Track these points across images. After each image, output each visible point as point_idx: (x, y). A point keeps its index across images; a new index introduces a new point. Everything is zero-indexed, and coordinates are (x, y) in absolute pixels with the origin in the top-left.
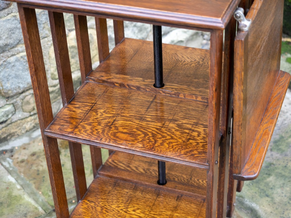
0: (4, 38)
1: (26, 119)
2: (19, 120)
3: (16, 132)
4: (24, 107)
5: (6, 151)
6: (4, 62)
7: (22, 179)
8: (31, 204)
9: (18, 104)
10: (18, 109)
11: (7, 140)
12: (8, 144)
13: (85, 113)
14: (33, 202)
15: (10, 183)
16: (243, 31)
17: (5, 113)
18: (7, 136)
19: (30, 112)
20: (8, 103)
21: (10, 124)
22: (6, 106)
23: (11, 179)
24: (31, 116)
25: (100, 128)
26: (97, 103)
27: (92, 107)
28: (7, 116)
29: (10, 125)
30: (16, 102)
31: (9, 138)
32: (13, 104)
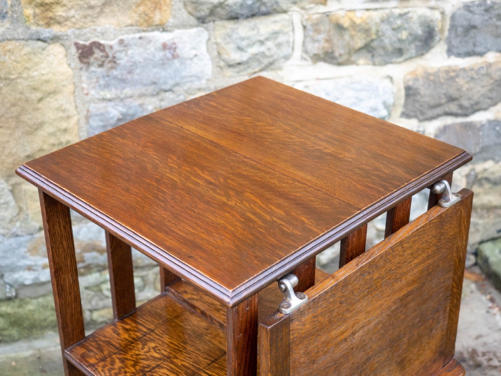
4: (156, 285)
9: (149, 279)
10: (148, 285)
13: (129, 341)
16: (281, 313)
25: (131, 370)
26: (156, 331)
27: (145, 336)
30: (147, 276)
32: (141, 277)
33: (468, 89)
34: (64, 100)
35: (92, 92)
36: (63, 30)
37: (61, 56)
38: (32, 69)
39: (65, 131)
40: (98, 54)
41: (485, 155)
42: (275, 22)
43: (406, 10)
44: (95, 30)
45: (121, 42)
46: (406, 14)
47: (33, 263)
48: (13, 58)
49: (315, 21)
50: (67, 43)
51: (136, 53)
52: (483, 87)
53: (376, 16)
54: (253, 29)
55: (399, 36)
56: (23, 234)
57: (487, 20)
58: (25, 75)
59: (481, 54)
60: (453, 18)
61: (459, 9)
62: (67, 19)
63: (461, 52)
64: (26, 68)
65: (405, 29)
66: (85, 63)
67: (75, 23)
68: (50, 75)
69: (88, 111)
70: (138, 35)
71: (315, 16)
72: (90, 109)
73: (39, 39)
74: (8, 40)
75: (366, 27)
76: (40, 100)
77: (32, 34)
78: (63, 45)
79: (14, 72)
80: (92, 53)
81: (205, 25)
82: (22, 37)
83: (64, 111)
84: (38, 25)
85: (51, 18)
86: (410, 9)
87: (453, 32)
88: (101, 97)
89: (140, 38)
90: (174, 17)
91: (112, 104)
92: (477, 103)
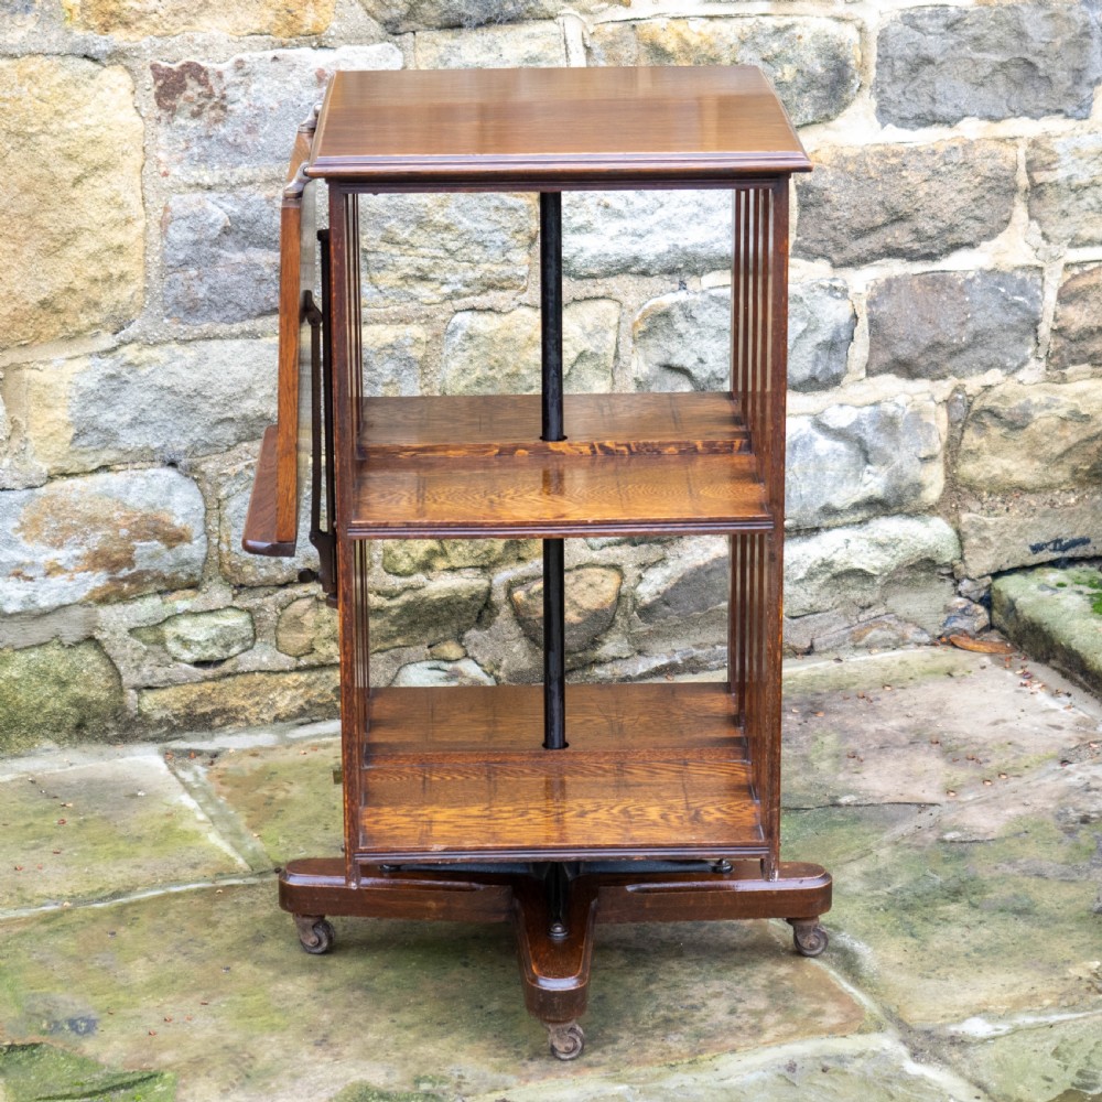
0: (261, 394)
1: (281, 675)
2: (261, 671)
3: (244, 709)
4: (280, 635)
5: (199, 753)
6: (247, 467)
7: (219, 806)
8: (219, 850)
9: (266, 619)
10: (262, 637)
11: (211, 728)
12: (211, 739)
14: (226, 848)
15: (181, 808)
17: (222, 636)
18: (216, 713)
19: (298, 657)
20: (235, 604)
21: (229, 675)
22: (230, 612)
23: (188, 802)
24: (298, 669)
28: (227, 646)
29: (230, 680)
30: (260, 609)
31: (217, 721)
32: (249, 611)
33: (928, 194)
34: (123, 184)
35: (176, 170)
36: (132, 38)
37: (124, 92)
38: (69, 117)
39: (120, 249)
40: (193, 89)
41: (982, 352)
42: (532, 36)
43: (787, 21)
44: (191, 40)
45: (240, 65)
46: (787, 28)
47: (27, 560)
48: (35, 90)
49: (611, 38)
50: (137, 65)
51: (266, 91)
52: (960, 191)
53: (729, 31)
54: (490, 49)
55: (779, 74)
56: (14, 485)
57: (952, 48)
58: (54, 127)
59: (949, 122)
60: (882, 39)
61: (893, 22)
62: (142, 16)
63: (906, 114)
64: (57, 113)
65: (789, 61)
66: (167, 109)
67: (155, 25)
68: (102, 129)
69: (166, 209)
70: (271, 54)
71: (610, 28)
72: (171, 204)
73: (86, 56)
74: (32, 54)
75: (711, 53)
76: (78, 181)
77: (74, 45)
78: (129, 70)
79: (34, 121)
80: (184, 87)
81: (397, 39)
82: (56, 50)
83: (120, 206)
84: (88, 28)
85: (112, 14)
86: (795, 19)
87: (887, 70)
88: (192, 181)
89: (275, 58)
90: (340, 18)
91: (213, 195)
92: (951, 229)
